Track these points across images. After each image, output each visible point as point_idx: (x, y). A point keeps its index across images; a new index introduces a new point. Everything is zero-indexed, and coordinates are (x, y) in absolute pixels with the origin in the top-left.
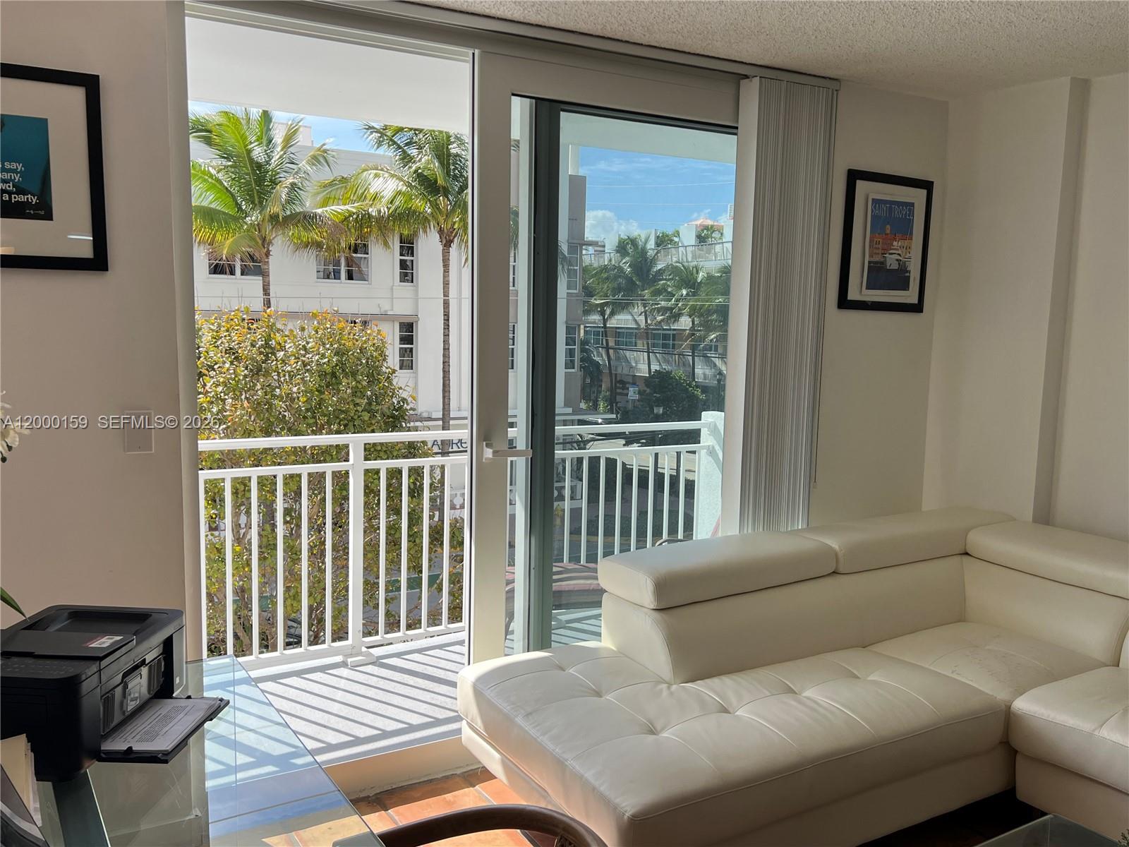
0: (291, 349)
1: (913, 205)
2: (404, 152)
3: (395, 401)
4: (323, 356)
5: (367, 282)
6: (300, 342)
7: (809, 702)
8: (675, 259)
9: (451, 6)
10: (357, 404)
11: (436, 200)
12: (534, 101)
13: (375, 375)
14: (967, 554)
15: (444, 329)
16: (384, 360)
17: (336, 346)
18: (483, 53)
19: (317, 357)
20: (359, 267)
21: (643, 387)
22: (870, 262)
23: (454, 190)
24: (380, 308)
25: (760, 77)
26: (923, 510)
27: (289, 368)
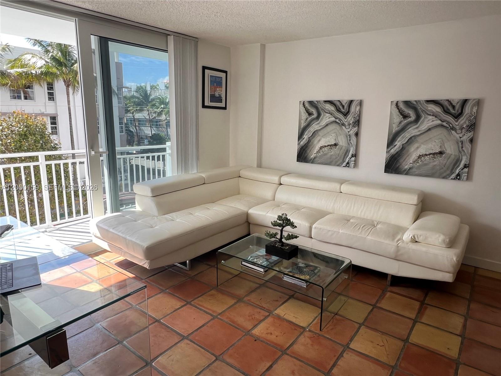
0: (5, 126)
1: (222, 77)
2: (46, 49)
3: (52, 144)
4: (20, 128)
5: (33, 101)
6: (9, 123)
7: (197, 216)
8: (158, 94)
9: (66, 2)
10: (37, 146)
11: (61, 69)
12: (99, 37)
13: (43, 135)
14: (240, 177)
15: (69, 119)
16: (46, 129)
17: (25, 124)
18: (79, 19)
19: (17, 129)
20: (29, 94)
21: (149, 139)
22: (210, 94)
23: (69, 65)
24: (41, 111)
25: (174, 35)
26: (230, 166)
27: (5, 133)
